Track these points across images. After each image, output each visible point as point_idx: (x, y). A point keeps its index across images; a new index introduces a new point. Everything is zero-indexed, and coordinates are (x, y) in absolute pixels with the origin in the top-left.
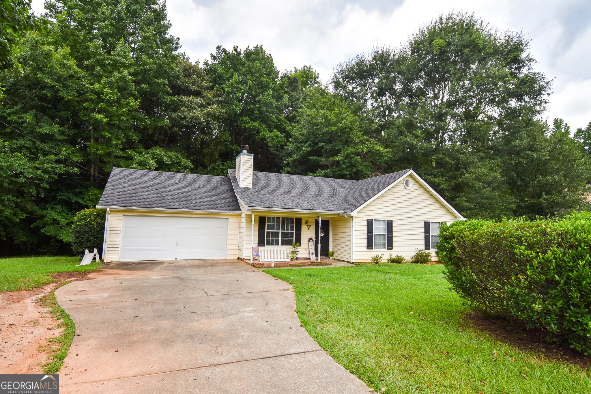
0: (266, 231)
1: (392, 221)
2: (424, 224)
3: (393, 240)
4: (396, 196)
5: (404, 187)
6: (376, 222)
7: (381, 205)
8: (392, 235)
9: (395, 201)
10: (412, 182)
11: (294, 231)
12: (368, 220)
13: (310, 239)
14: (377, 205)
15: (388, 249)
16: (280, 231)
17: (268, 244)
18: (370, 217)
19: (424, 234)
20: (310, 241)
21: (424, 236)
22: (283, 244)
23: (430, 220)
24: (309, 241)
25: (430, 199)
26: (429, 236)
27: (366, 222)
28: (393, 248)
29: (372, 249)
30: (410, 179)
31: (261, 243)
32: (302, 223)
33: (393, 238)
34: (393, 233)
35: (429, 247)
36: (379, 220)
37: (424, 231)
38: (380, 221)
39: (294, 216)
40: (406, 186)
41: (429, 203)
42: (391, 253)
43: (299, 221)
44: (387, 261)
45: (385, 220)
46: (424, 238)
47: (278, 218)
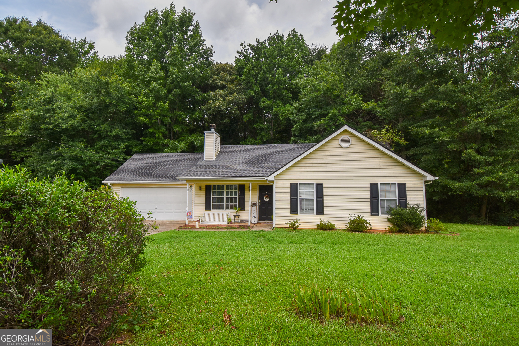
0: (212, 197)
1: (322, 184)
2: (369, 186)
3: (324, 205)
4: (327, 157)
5: (339, 146)
6: (301, 186)
7: (308, 168)
8: (323, 200)
9: (327, 162)
10: (351, 140)
11: (238, 197)
12: (291, 184)
13: (254, 204)
14: (303, 168)
15: (317, 214)
16: (225, 197)
17: (214, 208)
18: (294, 181)
19: (369, 197)
20: (254, 206)
21: (369, 200)
22: (227, 208)
23: (379, 181)
24: (252, 206)
25: (379, 156)
26: (378, 200)
27: (289, 186)
28: (325, 213)
29: (297, 214)
30: (347, 136)
31: (207, 207)
32: (246, 189)
33: (324, 202)
34: (324, 197)
35: (378, 212)
36: (305, 184)
37: (369, 194)
38: (307, 186)
39: (237, 183)
40: (342, 145)
41: (378, 161)
42: (322, 219)
43: (242, 188)
44: (316, 227)
45: (313, 184)
46: (370, 203)
47: (223, 186)
